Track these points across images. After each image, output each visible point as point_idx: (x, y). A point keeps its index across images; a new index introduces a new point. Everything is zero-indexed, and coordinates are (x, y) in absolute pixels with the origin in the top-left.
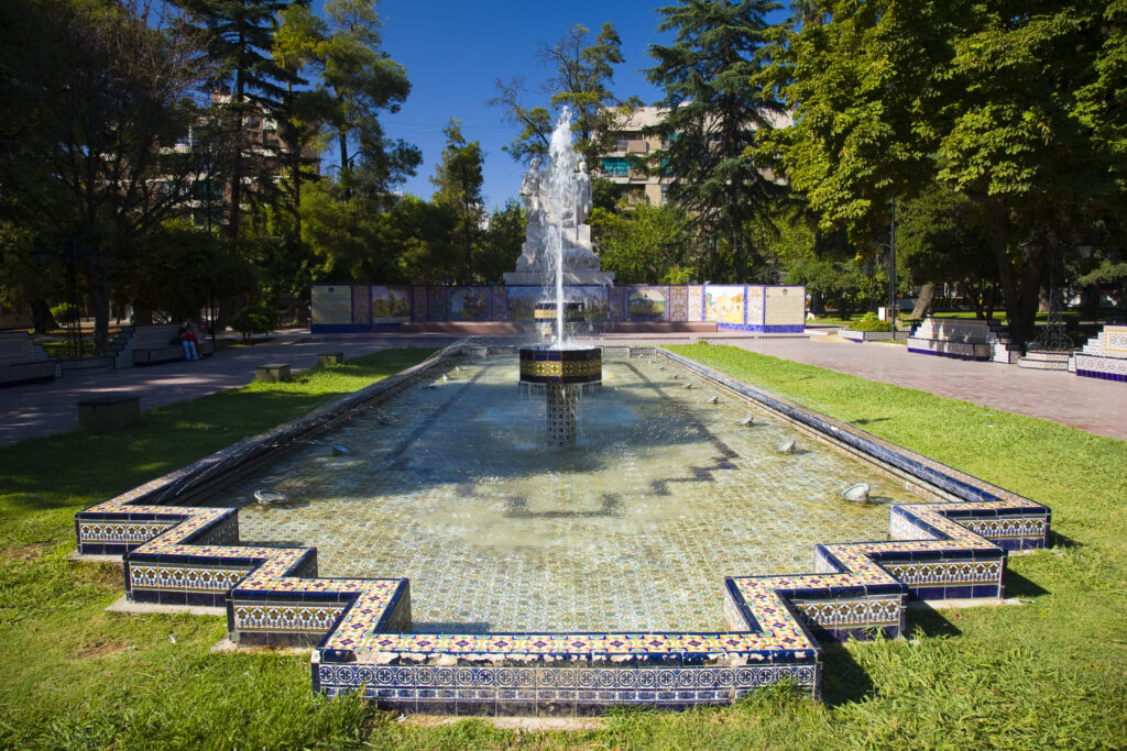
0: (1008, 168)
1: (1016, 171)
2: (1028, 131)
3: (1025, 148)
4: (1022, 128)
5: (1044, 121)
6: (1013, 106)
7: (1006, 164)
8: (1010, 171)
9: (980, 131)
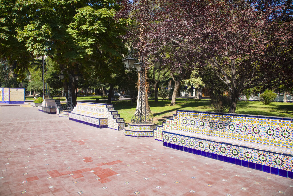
0: (39, 45)
1: (41, 47)
2: (44, 32)
3: (43, 38)
4: (42, 31)
5: (49, 29)
6: (39, 22)
7: (38, 44)
8: (39, 47)
9: (31, 31)
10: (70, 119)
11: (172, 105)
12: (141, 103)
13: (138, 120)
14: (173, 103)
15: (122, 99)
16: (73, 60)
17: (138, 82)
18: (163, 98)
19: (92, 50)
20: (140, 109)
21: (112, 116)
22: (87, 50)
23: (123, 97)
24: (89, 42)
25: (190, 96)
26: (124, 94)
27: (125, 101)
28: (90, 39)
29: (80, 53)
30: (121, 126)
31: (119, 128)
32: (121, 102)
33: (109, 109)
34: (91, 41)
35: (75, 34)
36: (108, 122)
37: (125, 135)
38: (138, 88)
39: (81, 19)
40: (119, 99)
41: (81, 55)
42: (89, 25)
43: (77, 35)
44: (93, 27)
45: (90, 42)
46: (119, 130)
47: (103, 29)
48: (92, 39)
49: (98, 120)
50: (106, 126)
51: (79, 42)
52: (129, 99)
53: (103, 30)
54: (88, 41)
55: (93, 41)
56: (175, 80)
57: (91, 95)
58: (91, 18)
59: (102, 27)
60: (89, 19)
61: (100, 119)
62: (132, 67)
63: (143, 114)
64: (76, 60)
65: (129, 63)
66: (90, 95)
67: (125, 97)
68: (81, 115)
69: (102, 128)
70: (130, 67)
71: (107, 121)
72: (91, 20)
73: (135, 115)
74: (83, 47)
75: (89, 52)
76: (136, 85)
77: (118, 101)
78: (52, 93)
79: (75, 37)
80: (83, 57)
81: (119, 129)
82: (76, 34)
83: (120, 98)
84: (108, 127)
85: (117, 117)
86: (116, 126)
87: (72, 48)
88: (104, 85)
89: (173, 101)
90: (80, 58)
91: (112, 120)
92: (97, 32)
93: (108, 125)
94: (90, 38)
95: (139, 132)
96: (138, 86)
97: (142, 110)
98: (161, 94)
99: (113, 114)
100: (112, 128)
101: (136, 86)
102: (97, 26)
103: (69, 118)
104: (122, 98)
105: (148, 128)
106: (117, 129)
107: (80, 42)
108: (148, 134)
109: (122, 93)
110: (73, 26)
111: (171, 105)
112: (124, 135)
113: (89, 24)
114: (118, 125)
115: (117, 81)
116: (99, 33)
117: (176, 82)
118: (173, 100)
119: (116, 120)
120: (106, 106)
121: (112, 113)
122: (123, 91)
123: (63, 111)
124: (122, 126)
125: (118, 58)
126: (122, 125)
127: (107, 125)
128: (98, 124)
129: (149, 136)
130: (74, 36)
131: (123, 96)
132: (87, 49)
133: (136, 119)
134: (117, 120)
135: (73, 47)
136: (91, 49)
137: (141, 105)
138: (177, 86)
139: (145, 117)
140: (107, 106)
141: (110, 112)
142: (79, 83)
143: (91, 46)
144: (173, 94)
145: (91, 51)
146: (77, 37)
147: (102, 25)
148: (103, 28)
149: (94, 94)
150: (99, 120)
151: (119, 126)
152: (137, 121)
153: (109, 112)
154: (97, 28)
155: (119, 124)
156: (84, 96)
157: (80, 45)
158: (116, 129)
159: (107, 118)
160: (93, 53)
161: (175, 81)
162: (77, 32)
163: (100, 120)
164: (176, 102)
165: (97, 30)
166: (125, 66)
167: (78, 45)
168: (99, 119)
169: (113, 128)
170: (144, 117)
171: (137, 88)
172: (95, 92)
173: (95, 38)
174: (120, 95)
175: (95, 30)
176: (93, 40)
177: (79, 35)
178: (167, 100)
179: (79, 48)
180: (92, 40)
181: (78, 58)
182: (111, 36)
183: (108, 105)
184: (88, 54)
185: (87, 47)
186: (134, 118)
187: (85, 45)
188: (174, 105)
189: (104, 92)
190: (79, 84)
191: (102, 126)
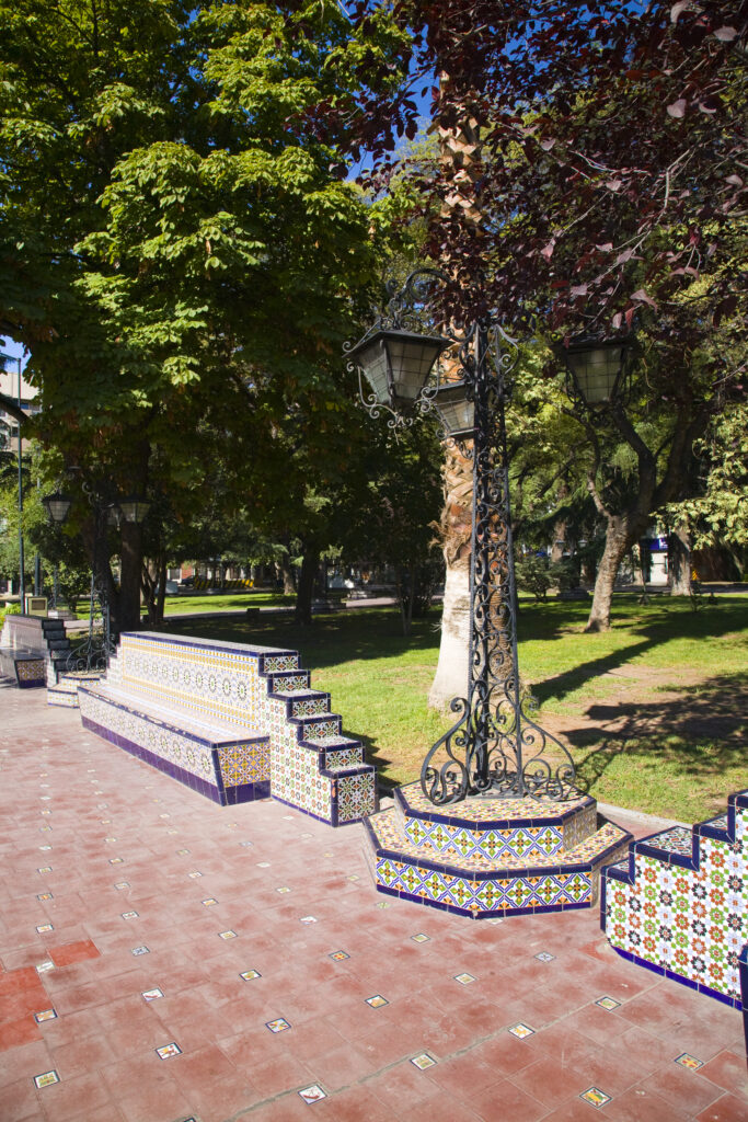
10: (86, 722)
11: (594, 628)
12: (480, 650)
13: (466, 771)
14: (601, 621)
15: (358, 601)
16: (97, 414)
17: (443, 516)
18: (534, 596)
19: (196, 362)
20: (476, 695)
21: (294, 728)
22: (169, 364)
23: (362, 594)
24: (176, 324)
25: (639, 582)
26: (370, 582)
27: (373, 610)
28: (182, 309)
29: (132, 381)
30: (348, 799)
31: (335, 810)
32: (354, 617)
33: (276, 680)
34: (188, 318)
35: (111, 291)
36: (273, 761)
37: (381, 888)
38: (445, 552)
39: (133, 210)
40: (349, 604)
41: (136, 393)
42: (174, 233)
43: (123, 297)
44: (194, 240)
45: (185, 322)
46: (335, 823)
47: (246, 249)
48: (195, 308)
49: (208, 751)
50: (259, 791)
51: (126, 330)
52: (388, 601)
53: (246, 255)
54: (172, 321)
55: (198, 317)
56: (606, 509)
57: (238, 587)
58: (180, 191)
59: (239, 242)
60: (169, 198)
61: (221, 745)
62: (413, 395)
63: (501, 728)
64: (113, 414)
65: (396, 367)
66: (233, 588)
67: (373, 592)
68: (127, 709)
69: (232, 802)
70: (399, 393)
71: (264, 760)
72: (182, 200)
73: (446, 739)
74: (147, 346)
75: (178, 371)
76: (434, 533)
77: (342, 613)
78: (73, 587)
79: (114, 306)
80: (148, 400)
81: (341, 819)
82: (117, 294)
83: (351, 599)
84: (274, 791)
85: (322, 734)
86: (319, 795)
87: (93, 357)
88: (284, 549)
89: (599, 613)
90: (135, 408)
91: (293, 754)
92: (216, 262)
93: (274, 781)
94: (183, 305)
95: (481, 876)
96: (442, 540)
97: (494, 702)
98: (528, 577)
99: (299, 717)
100: (294, 801)
101: (434, 541)
102: (213, 229)
103: (83, 718)
104: (358, 599)
105: (549, 841)
106: (328, 815)
107: (134, 327)
108: (548, 890)
109: (362, 579)
110: (98, 248)
111: (587, 631)
112: (374, 889)
113: (172, 226)
114: (328, 793)
115: (333, 526)
116: (225, 267)
117: (611, 519)
118: (600, 607)
119: (315, 756)
120: (257, 666)
121: (290, 711)
122: (365, 570)
123: (69, 675)
124: (357, 797)
125: (330, 406)
126: (357, 787)
127: (268, 783)
128: (211, 779)
129: (557, 908)
130: (109, 302)
131: (363, 589)
132: (171, 359)
133: (455, 768)
134: (322, 759)
135: (102, 355)
136: (190, 360)
137: (483, 663)
138: (617, 540)
139: (518, 753)
140: (261, 663)
141: (283, 705)
142: (166, 542)
143: (190, 340)
144: (600, 577)
145: (191, 367)
146: (124, 306)
147: (239, 231)
148: (246, 243)
149: (251, 584)
150: (215, 755)
151: (335, 800)
152: (459, 779)
153: (274, 702)
154: (212, 241)
155: (336, 786)
156: (208, 595)
157: (132, 341)
158: (316, 811)
159: (265, 740)
160: (199, 379)
161: (606, 514)
162: (120, 282)
163: (221, 751)
164: (614, 611)
165: (214, 254)
166: (368, 390)
167: (123, 345)
168: (215, 746)
169: (301, 804)
170: (508, 751)
171: (438, 551)
172: (257, 577)
173: (209, 302)
174: (350, 584)
175: (206, 254)
176: (199, 310)
177: (134, 296)
178: (552, 604)
179: (126, 356)
180: (192, 313)
181: (123, 407)
182: (293, 288)
183: (268, 655)
184: (175, 381)
185: (170, 350)
186: (440, 760)
187: (157, 340)
188: (603, 629)
189: (286, 575)
190: (168, 546)
191: (231, 790)
